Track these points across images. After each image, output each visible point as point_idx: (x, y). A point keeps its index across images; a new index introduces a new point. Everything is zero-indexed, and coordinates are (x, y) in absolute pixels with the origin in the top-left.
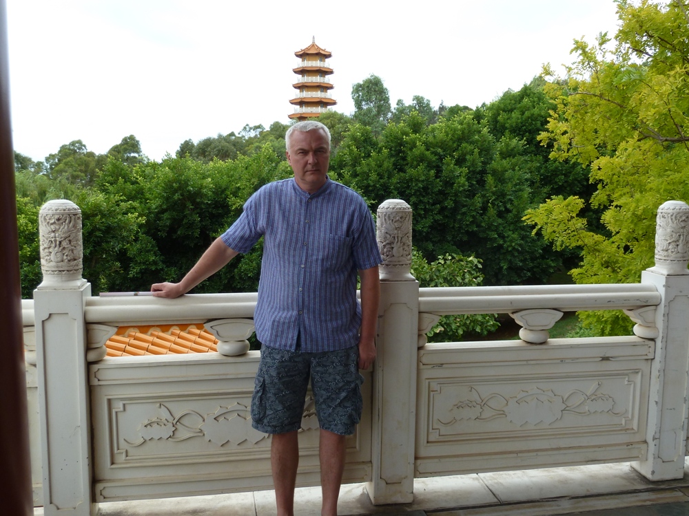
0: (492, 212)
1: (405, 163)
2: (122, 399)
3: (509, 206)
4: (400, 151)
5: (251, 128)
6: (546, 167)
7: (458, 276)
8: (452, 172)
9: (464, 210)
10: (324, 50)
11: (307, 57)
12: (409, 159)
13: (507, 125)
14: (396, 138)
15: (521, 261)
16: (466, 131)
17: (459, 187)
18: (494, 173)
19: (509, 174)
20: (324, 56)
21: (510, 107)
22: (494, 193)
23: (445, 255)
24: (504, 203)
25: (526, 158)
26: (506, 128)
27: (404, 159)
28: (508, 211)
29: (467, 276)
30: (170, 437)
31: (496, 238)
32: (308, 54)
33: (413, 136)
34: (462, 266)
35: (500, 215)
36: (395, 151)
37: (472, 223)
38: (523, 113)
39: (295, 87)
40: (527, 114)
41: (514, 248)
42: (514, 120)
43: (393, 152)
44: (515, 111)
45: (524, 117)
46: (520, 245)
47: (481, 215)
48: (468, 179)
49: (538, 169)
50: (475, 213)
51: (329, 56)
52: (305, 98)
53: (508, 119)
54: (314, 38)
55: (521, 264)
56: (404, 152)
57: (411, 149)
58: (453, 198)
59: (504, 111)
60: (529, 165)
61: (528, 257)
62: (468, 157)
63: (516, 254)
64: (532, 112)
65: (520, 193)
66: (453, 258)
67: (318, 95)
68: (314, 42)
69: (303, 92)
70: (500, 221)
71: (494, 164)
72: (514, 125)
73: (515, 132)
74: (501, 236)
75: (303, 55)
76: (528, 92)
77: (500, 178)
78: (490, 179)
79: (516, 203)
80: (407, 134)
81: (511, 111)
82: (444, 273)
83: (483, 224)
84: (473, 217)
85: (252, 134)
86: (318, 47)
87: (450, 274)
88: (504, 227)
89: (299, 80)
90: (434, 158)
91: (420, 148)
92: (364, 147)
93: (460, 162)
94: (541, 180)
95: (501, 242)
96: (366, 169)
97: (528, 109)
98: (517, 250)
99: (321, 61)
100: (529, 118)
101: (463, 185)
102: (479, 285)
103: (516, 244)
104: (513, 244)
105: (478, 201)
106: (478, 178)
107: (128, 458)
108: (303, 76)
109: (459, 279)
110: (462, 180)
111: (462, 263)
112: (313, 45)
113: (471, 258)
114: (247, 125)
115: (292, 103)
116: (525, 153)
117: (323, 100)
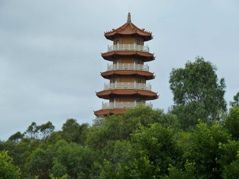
5: (38, 128)
10: (143, 31)
11: (121, 40)
14: (207, 146)
32: (122, 36)
36: (206, 164)
39: (104, 77)
43: (202, 167)
51: (149, 37)
52: (116, 90)
54: (129, 15)
67: (134, 86)
69: (114, 82)
80: (224, 141)
85: (40, 135)
86: (135, 27)
89: (109, 67)
92: (161, 157)
99: (138, 44)
108: (115, 63)
112: (129, 24)
114: (34, 124)
115: (100, 97)
117: (139, 93)
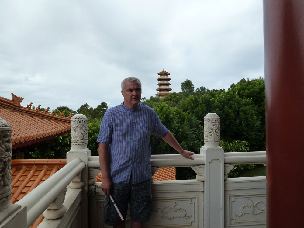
0: (243, 125)
1: (211, 108)
2: (234, 196)
3: (249, 123)
4: (209, 104)
6: (260, 109)
7: (240, 148)
8: (228, 111)
9: (233, 124)
10: (167, 73)
12: (213, 107)
13: (244, 95)
14: (207, 100)
15: (255, 142)
16: (231, 97)
17: (231, 116)
18: (243, 111)
19: (248, 111)
20: (168, 74)
21: (244, 88)
22: (243, 118)
23: (234, 141)
24: (248, 122)
25: (252, 106)
26: (244, 96)
27: (210, 107)
28: (249, 125)
29: (243, 148)
30: (252, 213)
31: (245, 134)
32: (162, 74)
33: (213, 99)
34: (241, 144)
35: (246, 126)
37: (236, 129)
38: (249, 90)
39: (158, 85)
40: (251, 90)
41: (252, 138)
42: (246, 93)
43: (206, 105)
44: (246, 90)
45: (250, 91)
46: (255, 137)
47: (239, 126)
48: (234, 114)
49: (257, 110)
50: (237, 126)
52: (161, 88)
53: (244, 92)
55: (255, 143)
56: (210, 104)
57: (213, 104)
58: (229, 121)
59: (242, 90)
60: (254, 108)
61: (257, 141)
62: (233, 106)
63: (253, 140)
64: (253, 89)
65: (252, 118)
66: (238, 141)
67: (166, 87)
68: (164, 70)
69: (161, 86)
70: (247, 128)
71: (243, 108)
72: (247, 94)
73: (247, 97)
74: (248, 134)
75: (160, 74)
76: (250, 83)
77: (245, 112)
78: (242, 113)
79: (252, 121)
80: (211, 99)
81: (245, 90)
82: (235, 147)
83: (240, 129)
84: (237, 127)
87: (237, 147)
88: (248, 131)
90: (221, 107)
91: (216, 103)
92: (195, 103)
93: (230, 107)
94: (259, 113)
95: (248, 136)
96: (197, 110)
97: (251, 89)
98: (254, 139)
99: (166, 76)
100: (252, 92)
101: (233, 116)
102: (248, 151)
103: (253, 136)
104: (252, 136)
105: (238, 121)
106: (237, 113)
107: (236, 222)
108: (160, 81)
109: (241, 149)
110: (232, 114)
111: (241, 143)
112: (164, 71)
113: (244, 142)
115: (157, 90)
116: (252, 104)
